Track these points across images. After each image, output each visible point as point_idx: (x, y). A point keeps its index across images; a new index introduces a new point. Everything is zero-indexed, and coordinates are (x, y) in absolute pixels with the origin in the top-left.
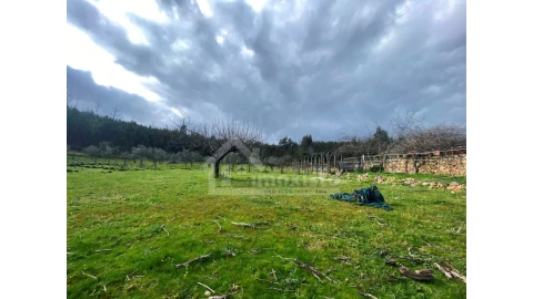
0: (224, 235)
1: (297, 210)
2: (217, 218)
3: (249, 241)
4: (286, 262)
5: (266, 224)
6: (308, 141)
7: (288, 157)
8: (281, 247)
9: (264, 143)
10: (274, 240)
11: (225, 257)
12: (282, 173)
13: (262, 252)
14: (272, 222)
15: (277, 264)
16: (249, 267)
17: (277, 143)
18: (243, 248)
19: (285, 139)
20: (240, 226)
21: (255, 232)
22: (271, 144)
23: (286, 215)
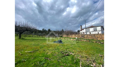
0: (22, 56)
1: (45, 46)
2: (20, 51)
3: (31, 56)
4: (42, 59)
5: (37, 50)
7: (44, 33)
8: (41, 55)
10: (39, 54)
11: (22, 62)
12: (42, 37)
13: (35, 58)
14: (39, 50)
15: (39, 60)
16: (31, 63)
17: (42, 30)
18: (29, 58)
19: (44, 29)
20: (28, 52)
21: (33, 53)
22: (40, 30)
23: (43, 47)
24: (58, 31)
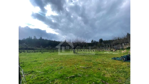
0: (78, 70)
1: (100, 63)
2: (75, 65)
3: (85, 72)
4: (98, 80)
5: (90, 67)
6: (101, 40)
7: (95, 46)
8: (95, 75)
9: (87, 42)
10: (93, 73)
11: (78, 76)
13: (89, 76)
14: (92, 67)
15: (94, 80)
16: (86, 81)
17: (91, 42)
18: (84, 74)
19: (93, 41)
20: (82, 68)
21: (87, 70)
22: (89, 42)
23: (96, 65)
24: (119, 39)
